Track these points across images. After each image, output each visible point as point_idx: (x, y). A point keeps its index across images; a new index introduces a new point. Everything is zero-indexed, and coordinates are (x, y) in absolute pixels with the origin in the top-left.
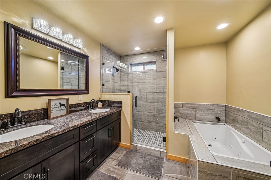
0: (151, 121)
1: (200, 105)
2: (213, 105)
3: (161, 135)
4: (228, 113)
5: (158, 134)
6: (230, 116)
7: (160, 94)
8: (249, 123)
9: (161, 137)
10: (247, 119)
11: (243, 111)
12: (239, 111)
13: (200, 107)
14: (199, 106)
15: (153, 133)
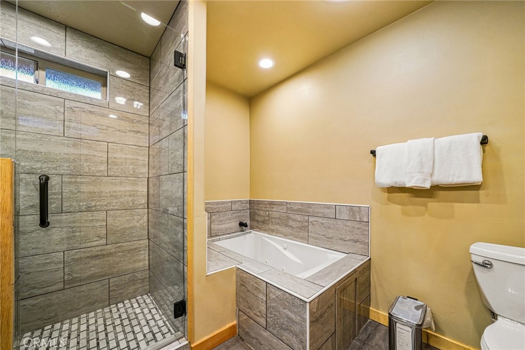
0: (84, 280)
1: (218, 203)
2: (235, 202)
3: (132, 306)
4: (254, 212)
5: (122, 310)
6: (259, 215)
7: (121, 183)
8: (290, 218)
9: (136, 314)
10: (287, 214)
11: (281, 204)
12: (275, 204)
13: (217, 208)
14: (216, 206)
15: (99, 315)
